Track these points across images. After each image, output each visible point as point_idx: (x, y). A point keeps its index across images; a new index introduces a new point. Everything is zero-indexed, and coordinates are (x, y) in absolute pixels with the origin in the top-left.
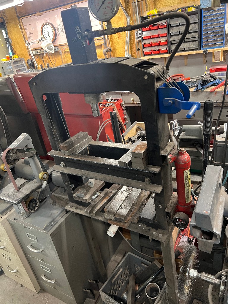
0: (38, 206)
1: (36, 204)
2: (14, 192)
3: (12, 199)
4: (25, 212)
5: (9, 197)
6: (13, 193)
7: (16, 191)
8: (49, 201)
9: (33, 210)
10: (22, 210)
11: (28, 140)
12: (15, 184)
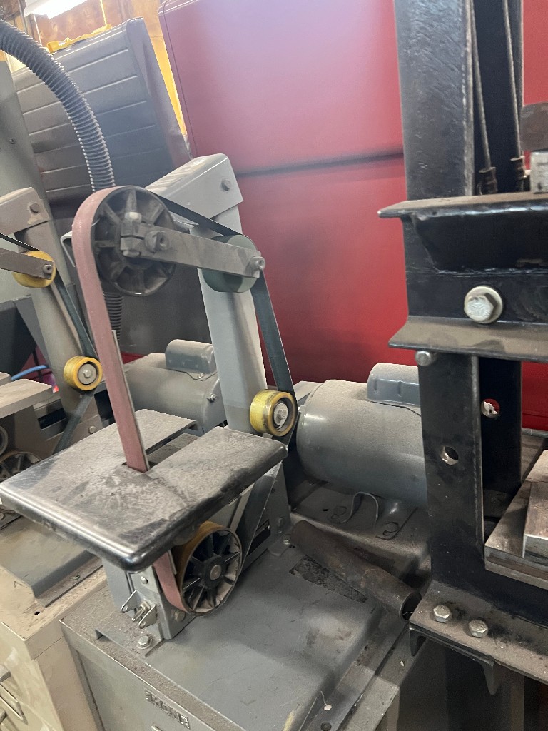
0: (233, 576)
1: (226, 568)
2: (117, 480)
3: (102, 524)
4: (162, 609)
5: (85, 507)
6: (109, 483)
7: (130, 471)
8: (282, 552)
9: (206, 603)
10: (146, 592)
11: (226, 188)
12: (131, 435)
